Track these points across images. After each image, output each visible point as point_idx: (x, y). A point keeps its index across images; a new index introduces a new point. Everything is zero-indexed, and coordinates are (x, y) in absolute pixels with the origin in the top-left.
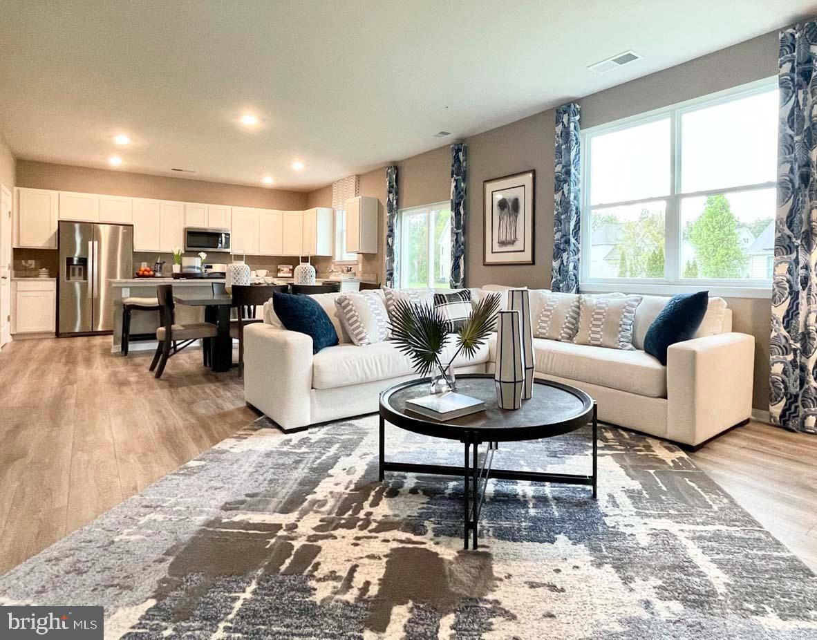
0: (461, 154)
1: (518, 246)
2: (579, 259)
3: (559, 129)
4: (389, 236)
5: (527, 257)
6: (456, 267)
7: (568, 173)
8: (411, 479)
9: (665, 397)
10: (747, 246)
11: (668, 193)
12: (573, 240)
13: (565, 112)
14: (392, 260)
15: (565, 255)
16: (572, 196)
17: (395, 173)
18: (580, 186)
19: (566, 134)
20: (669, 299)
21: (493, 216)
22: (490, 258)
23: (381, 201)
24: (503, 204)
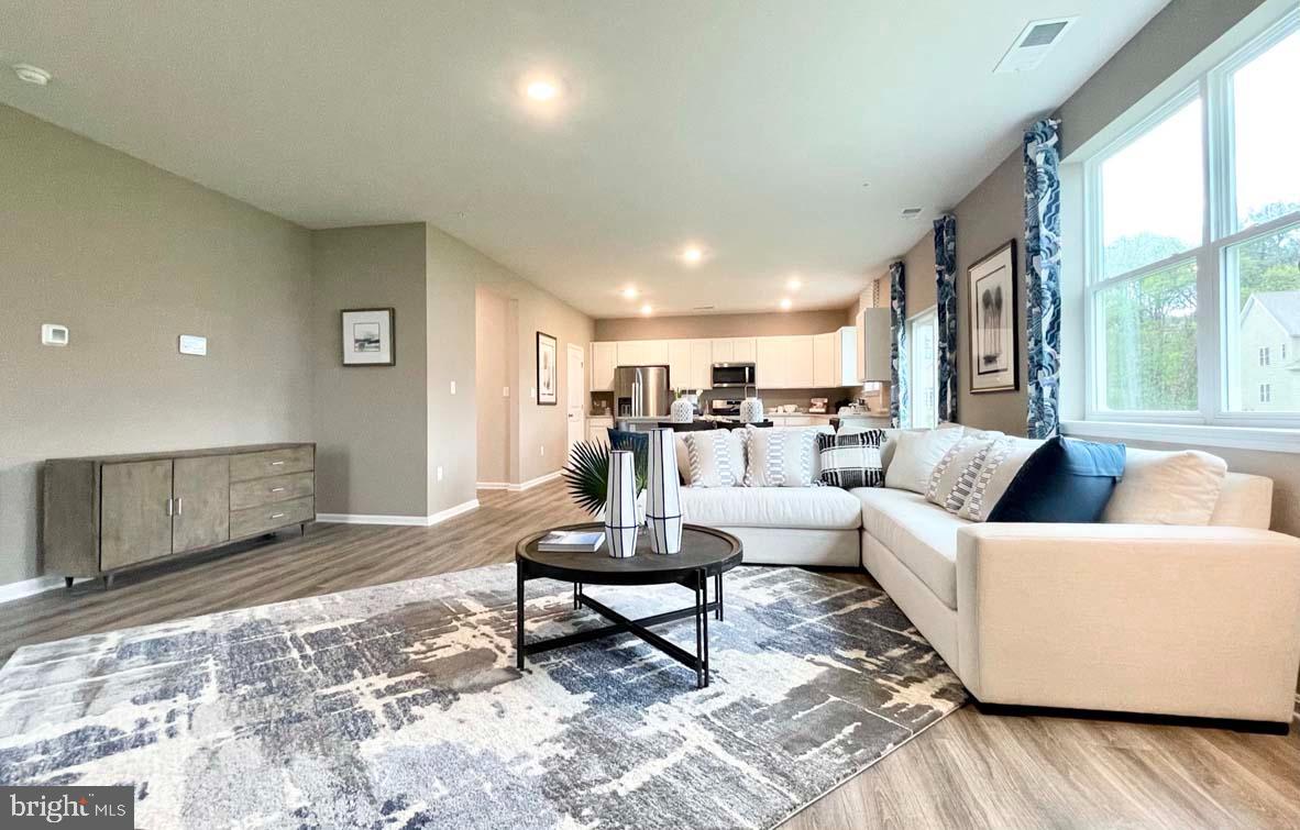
1: (1002, 362)
2: (1058, 381)
5: (1009, 379)
12: (1047, 349)
13: (1030, 139)
15: (1041, 375)
16: (1046, 273)
19: (1033, 174)
22: (976, 383)
24: (986, 301)
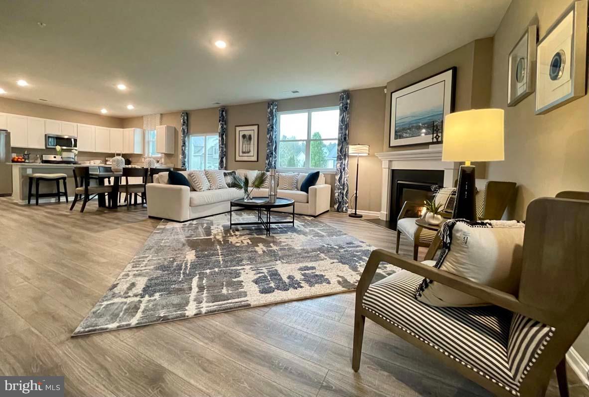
0: (224, 113)
1: (251, 154)
2: (276, 160)
3: (269, 110)
4: (183, 146)
5: (255, 159)
6: (222, 162)
7: (273, 128)
8: (239, 227)
9: (308, 202)
10: (326, 155)
11: (306, 138)
12: (274, 153)
13: (271, 104)
14: (185, 157)
15: (271, 158)
16: (274, 136)
17: (187, 116)
18: (277, 133)
19: (271, 112)
20: (307, 174)
21: (240, 142)
22: (238, 158)
23: (176, 128)
24: (244, 136)
